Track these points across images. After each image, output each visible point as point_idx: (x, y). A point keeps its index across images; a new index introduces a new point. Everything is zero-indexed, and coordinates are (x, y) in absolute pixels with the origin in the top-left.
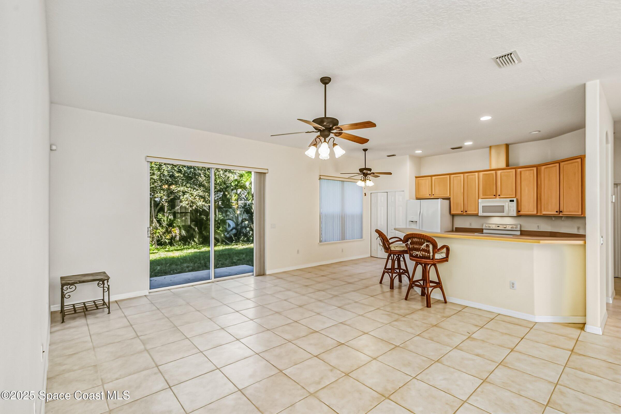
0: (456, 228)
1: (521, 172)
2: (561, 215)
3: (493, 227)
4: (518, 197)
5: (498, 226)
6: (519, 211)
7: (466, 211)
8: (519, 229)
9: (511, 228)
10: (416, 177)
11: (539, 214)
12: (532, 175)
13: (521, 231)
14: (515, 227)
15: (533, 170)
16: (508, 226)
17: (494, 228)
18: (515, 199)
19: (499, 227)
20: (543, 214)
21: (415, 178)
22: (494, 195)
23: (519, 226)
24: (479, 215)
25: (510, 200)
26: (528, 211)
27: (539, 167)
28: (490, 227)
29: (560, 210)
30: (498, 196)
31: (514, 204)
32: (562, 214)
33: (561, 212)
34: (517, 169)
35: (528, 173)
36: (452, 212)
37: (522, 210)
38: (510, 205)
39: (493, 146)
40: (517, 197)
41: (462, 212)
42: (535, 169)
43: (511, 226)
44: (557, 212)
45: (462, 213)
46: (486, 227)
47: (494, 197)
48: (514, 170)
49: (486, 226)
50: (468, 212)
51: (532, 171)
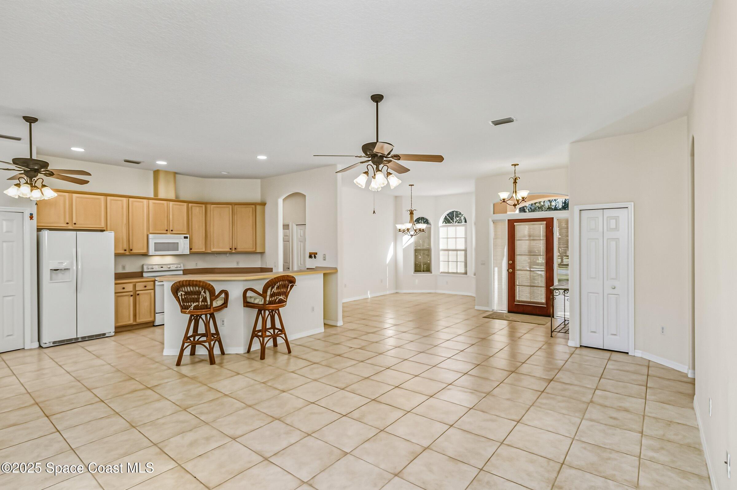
1: (192, 207)
2: (233, 252)
3: (156, 268)
4: (190, 233)
6: (191, 249)
11: (206, 251)
12: (201, 213)
13: (185, 269)
14: (179, 266)
15: (202, 207)
16: (171, 266)
18: (188, 236)
19: (162, 267)
20: (212, 251)
22: (167, 230)
23: (182, 265)
24: (149, 255)
25: (184, 237)
26: (198, 248)
27: (207, 205)
28: (153, 269)
30: (170, 232)
31: (188, 241)
33: (235, 249)
34: (188, 204)
35: (198, 209)
37: (194, 247)
38: (184, 242)
42: (204, 206)
43: (175, 266)
44: (230, 249)
46: (149, 269)
47: (166, 232)
48: (185, 204)
49: (148, 267)
50: (134, 251)
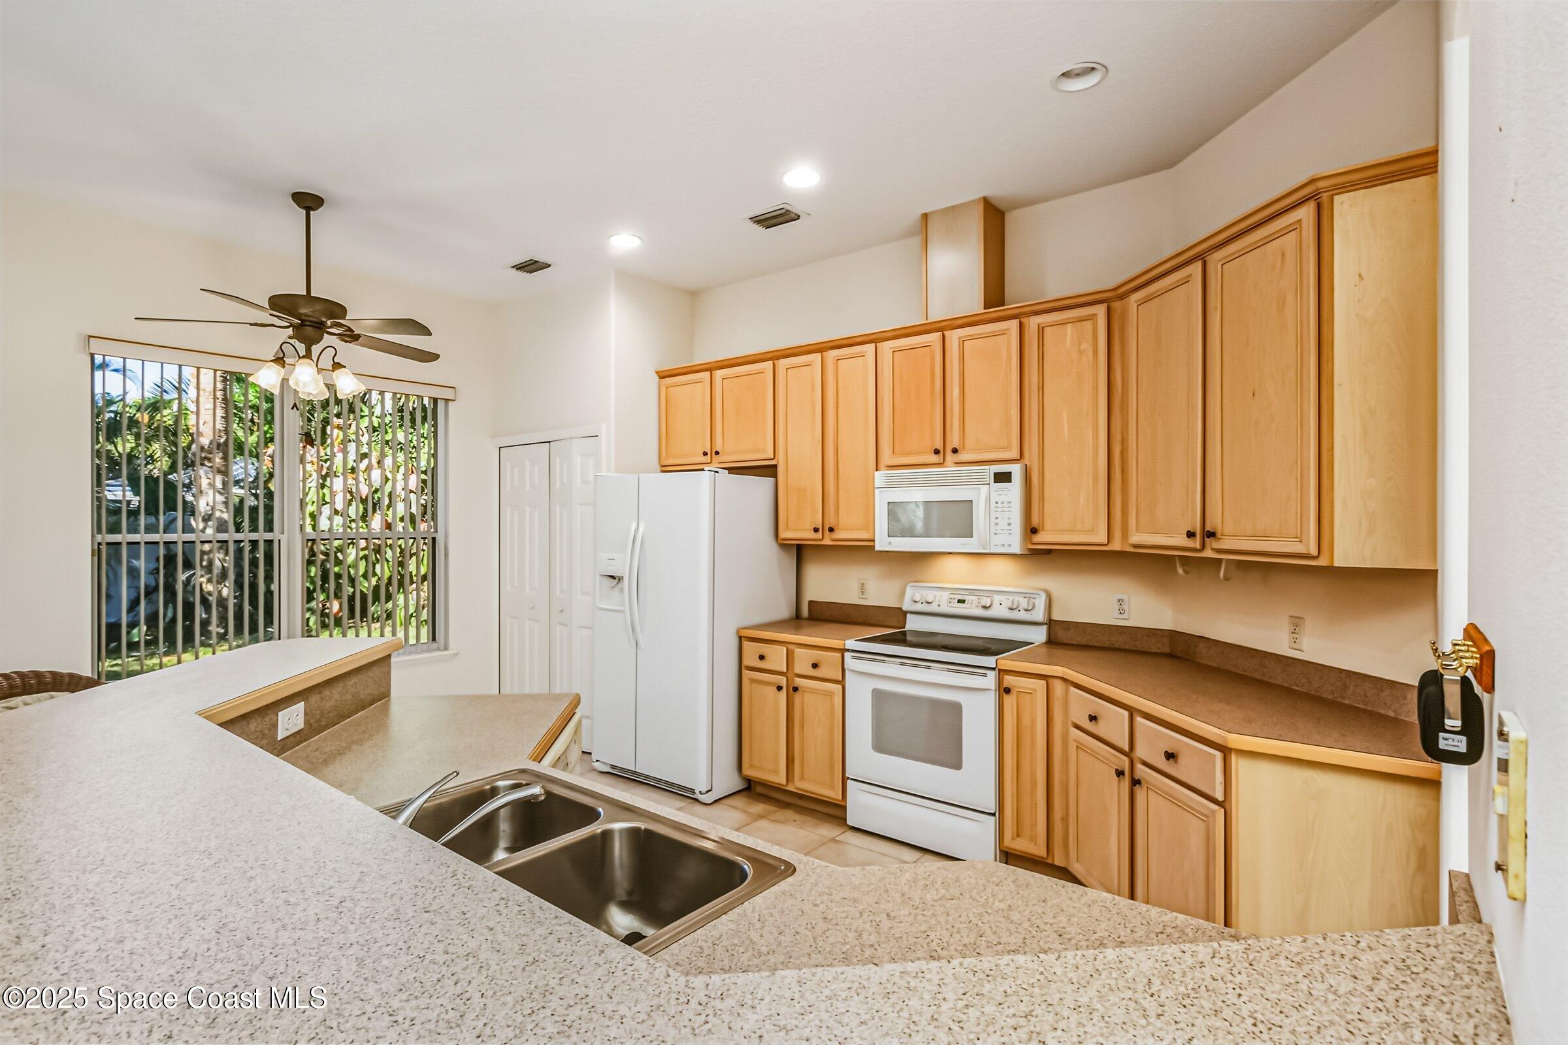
0: (810, 602)
1: (1041, 330)
2: (1208, 554)
3: (943, 603)
4: (1032, 458)
5: (959, 601)
6: (1034, 531)
7: (831, 530)
8: (1039, 615)
9: (1011, 609)
10: (663, 375)
11: (1116, 546)
12: (1087, 346)
13: (1051, 624)
14: (1024, 603)
15: (1092, 318)
16: (997, 598)
17: (944, 609)
18: (1016, 470)
19: (963, 602)
20: (1135, 546)
21: (657, 378)
22: (937, 452)
23: (1041, 602)
24: (877, 548)
25: (995, 474)
26: (1072, 531)
27: (1116, 305)
28: (929, 603)
29: (1208, 528)
30: (950, 457)
31: (1014, 490)
32: (1214, 550)
33: (1212, 535)
34: (1025, 320)
35: (1070, 333)
36: (783, 534)
37: (1048, 524)
38: (995, 497)
39: (933, 213)
40: (1026, 460)
41: (816, 530)
42: (1100, 311)
43: (1007, 601)
44: (1191, 535)
45: (819, 535)
46: (916, 602)
47: (935, 459)
48: (1014, 324)
49: (912, 596)
50: (840, 534)
51: (1088, 325)
